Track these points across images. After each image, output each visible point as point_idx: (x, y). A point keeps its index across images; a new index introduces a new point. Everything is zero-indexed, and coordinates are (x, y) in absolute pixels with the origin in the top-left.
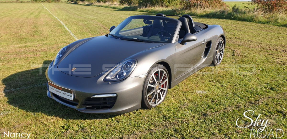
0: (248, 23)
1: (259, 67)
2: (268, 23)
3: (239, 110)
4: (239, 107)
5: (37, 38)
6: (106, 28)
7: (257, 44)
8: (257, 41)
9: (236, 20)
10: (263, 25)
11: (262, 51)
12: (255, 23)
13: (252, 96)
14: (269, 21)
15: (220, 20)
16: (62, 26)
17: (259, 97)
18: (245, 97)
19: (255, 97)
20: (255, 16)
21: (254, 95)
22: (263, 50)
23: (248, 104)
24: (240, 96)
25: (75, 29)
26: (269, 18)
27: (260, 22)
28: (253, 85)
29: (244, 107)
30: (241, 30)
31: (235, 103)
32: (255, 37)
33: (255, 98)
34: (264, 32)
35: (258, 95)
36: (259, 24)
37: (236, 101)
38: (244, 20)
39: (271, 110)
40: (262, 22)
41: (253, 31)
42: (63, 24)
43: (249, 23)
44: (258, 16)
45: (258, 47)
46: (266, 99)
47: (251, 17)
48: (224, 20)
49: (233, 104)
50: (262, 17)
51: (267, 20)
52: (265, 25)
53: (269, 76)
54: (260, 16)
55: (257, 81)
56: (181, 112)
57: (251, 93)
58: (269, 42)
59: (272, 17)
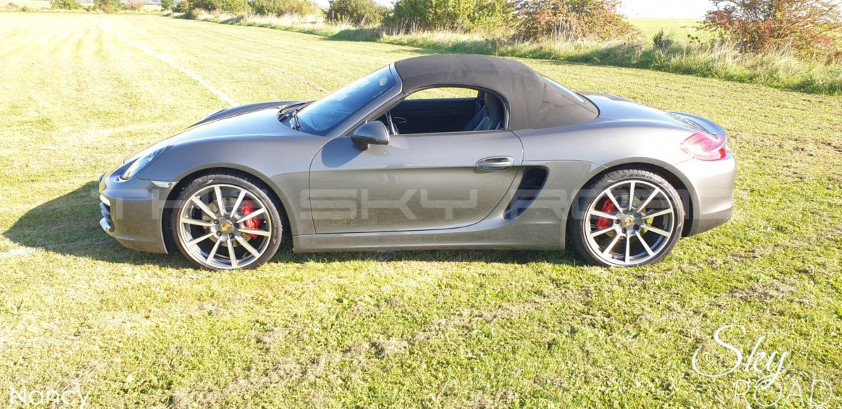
0: (699, 78)
1: (743, 184)
2: (751, 79)
3: (714, 269)
4: (713, 263)
7: (731, 132)
8: (730, 126)
9: (665, 71)
10: (738, 84)
11: (747, 150)
12: (717, 80)
13: (737, 243)
14: (755, 76)
15: (623, 70)
17: (753, 246)
18: (723, 245)
20: (716, 62)
21: (742, 242)
22: (747, 146)
23: (731, 257)
24: (710, 243)
26: (754, 67)
27: (729, 78)
28: (735, 223)
29: (724, 263)
30: (683, 98)
31: (704, 257)
32: (723, 115)
33: (744, 247)
34: (744, 103)
35: (750, 241)
36: (729, 83)
37: (704, 252)
38: (688, 71)
39: (782, 268)
40: (735, 78)
41: (716, 100)
43: (700, 81)
44: (724, 62)
45: (733, 139)
46: (769, 250)
47: (706, 64)
48: (634, 69)
49: (698, 257)
50: (735, 65)
51: (748, 72)
52: (745, 84)
53: (770, 203)
54: (729, 61)
55: (744, 213)
56: (589, 273)
57: (734, 238)
58: (758, 127)
59: (762, 65)
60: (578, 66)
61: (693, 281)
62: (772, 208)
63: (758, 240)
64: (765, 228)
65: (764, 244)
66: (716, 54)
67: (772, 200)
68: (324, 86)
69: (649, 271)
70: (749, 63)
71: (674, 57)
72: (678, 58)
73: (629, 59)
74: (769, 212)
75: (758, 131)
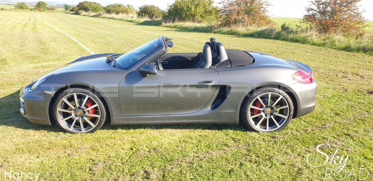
0: (301, 44)
1: (320, 93)
2: (324, 45)
3: (307, 133)
4: (307, 130)
5: (51, 57)
6: (133, 47)
8: (315, 66)
9: (286, 41)
10: (318, 47)
11: (322, 77)
12: (309, 45)
13: (318, 121)
14: (325, 44)
15: (268, 40)
16: (75, 43)
17: (325, 122)
18: (311, 122)
19: (321, 122)
20: (308, 37)
21: (320, 120)
22: (322, 75)
23: (315, 128)
24: (305, 121)
26: (325, 40)
27: (314, 44)
28: (317, 111)
29: (312, 131)
30: (294, 53)
31: (303, 128)
32: (311, 61)
33: (321, 123)
34: (321, 56)
35: (323, 120)
36: (314, 46)
37: (303, 125)
38: (296, 41)
39: (338, 133)
40: (317, 44)
41: (308, 54)
42: (76, 40)
43: (301, 45)
44: (312, 37)
45: (316, 72)
46: (332, 124)
47: (304, 38)
48: (273, 40)
49: (300, 128)
50: (316, 39)
51: (322, 42)
52: (321, 47)
53: (332, 102)
54: (314, 37)
55: (321, 106)
56: (250, 135)
57: (316, 118)
58: (327, 66)
59: (328, 39)
60: (248, 38)
61: (297, 139)
62: (333, 104)
63: (327, 120)
64: (330, 113)
65: (330, 121)
66: (308, 34)
67: (333, 101)
68: (134, 46)
69: (278, 135)
70: (323, 38)
71: (290, 35)
72: (292, 35)
73: (270, 35)
74: (332, 106)
75: (326, 68)
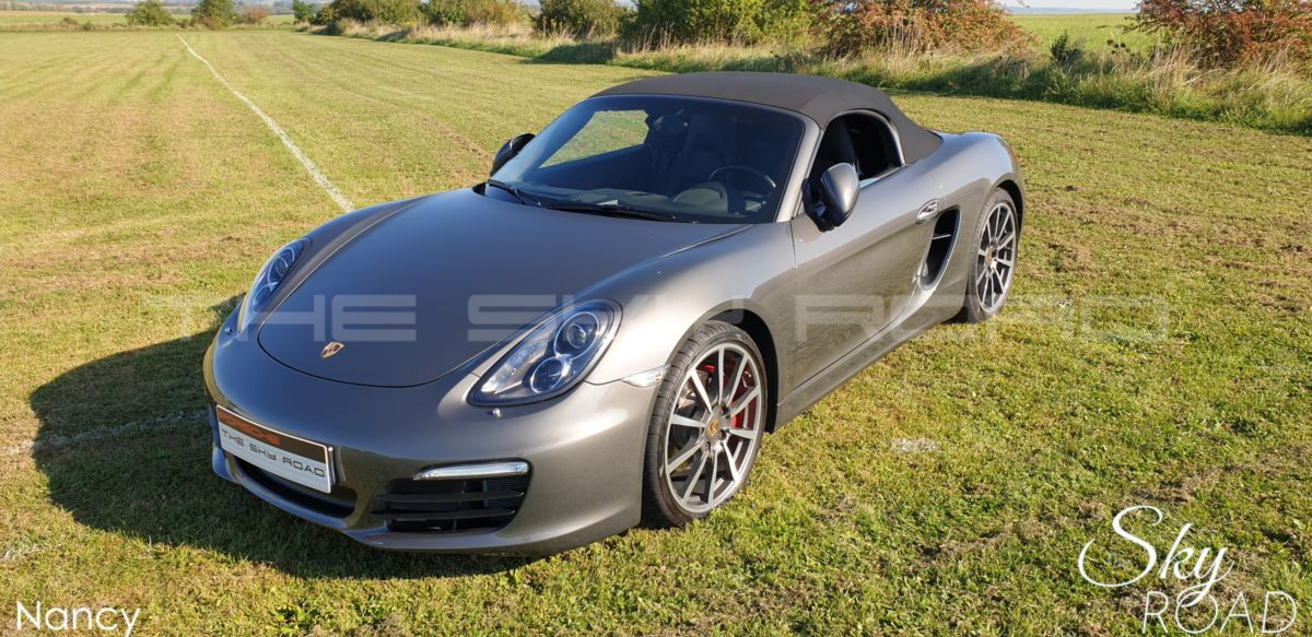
0: (1126, 115)
1: (1177, 324)
2: (1216, 114)
4: (1088, 515)
5: (161, 198)
6: (476, 146)
7: (1169, 215)
8: (1169, 203)
9: (1069, 103)
10: (1193, 124)
11: (1193, 251)
12: (1157, 118)
13: (1149, 461)
14: (1223, 109)
15: (997, 103)
16: (272, 141)
17: (1181, 469)
18: (1118, 467)
19: (1163, 468)
20: (1156, 85)
21: (1158, 459)
22: (1195, 243)
23: (1131, 497)
24: (1092, 463)
25: (332, 154)
26: (1221, 93)
27: (1178, 113)
28: (1150, 411)
30: (1092, 150)
31: (1072, 498)
32: (1158, 181)
33: (1160, 472)
34: (1200, 158)
35: (1174, 455)
36: (1176, 122)
37: (1076, 485)
38: (1107, 102)
39: (1236, 527)
40: (1188, 113)
41: (1151, 154)
42: (277, 130)
43: (1125, 119)
44: (1170, 85)
45: (1171, 230)
46: (1214, 480)
47: (1138, 89)
48: (1016, 102)
49: (1061, 499)
50: (1189, 90)
51: (1211, 102)
52: (1205, 124)
53: (1225, 366)
54: (1179, 82)
55: (1172, 389)
56: (825, 542)
57: (1144, 449)
58: (1221, 204)
59: (1236, 89)
60: (922, 99)
61: (1038, 563)
62: (1230, 377)
63: (1191, 455)
64: (1211, 424)
65: (1203, 464)
66: (1155, 73)
67: (1231, 359)
69: (952, 538)
70: (1214, 86)
71: (1085, 78)
72: (1090, 78)
73: (1008, 83)
74: (1224, 386)
75: (1218, 212)
